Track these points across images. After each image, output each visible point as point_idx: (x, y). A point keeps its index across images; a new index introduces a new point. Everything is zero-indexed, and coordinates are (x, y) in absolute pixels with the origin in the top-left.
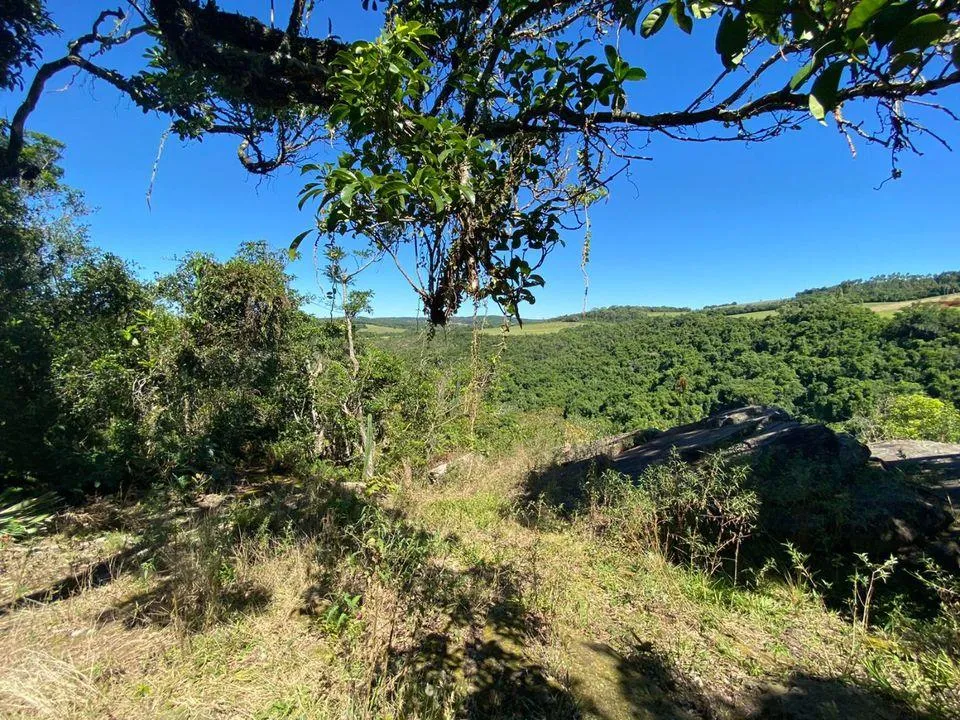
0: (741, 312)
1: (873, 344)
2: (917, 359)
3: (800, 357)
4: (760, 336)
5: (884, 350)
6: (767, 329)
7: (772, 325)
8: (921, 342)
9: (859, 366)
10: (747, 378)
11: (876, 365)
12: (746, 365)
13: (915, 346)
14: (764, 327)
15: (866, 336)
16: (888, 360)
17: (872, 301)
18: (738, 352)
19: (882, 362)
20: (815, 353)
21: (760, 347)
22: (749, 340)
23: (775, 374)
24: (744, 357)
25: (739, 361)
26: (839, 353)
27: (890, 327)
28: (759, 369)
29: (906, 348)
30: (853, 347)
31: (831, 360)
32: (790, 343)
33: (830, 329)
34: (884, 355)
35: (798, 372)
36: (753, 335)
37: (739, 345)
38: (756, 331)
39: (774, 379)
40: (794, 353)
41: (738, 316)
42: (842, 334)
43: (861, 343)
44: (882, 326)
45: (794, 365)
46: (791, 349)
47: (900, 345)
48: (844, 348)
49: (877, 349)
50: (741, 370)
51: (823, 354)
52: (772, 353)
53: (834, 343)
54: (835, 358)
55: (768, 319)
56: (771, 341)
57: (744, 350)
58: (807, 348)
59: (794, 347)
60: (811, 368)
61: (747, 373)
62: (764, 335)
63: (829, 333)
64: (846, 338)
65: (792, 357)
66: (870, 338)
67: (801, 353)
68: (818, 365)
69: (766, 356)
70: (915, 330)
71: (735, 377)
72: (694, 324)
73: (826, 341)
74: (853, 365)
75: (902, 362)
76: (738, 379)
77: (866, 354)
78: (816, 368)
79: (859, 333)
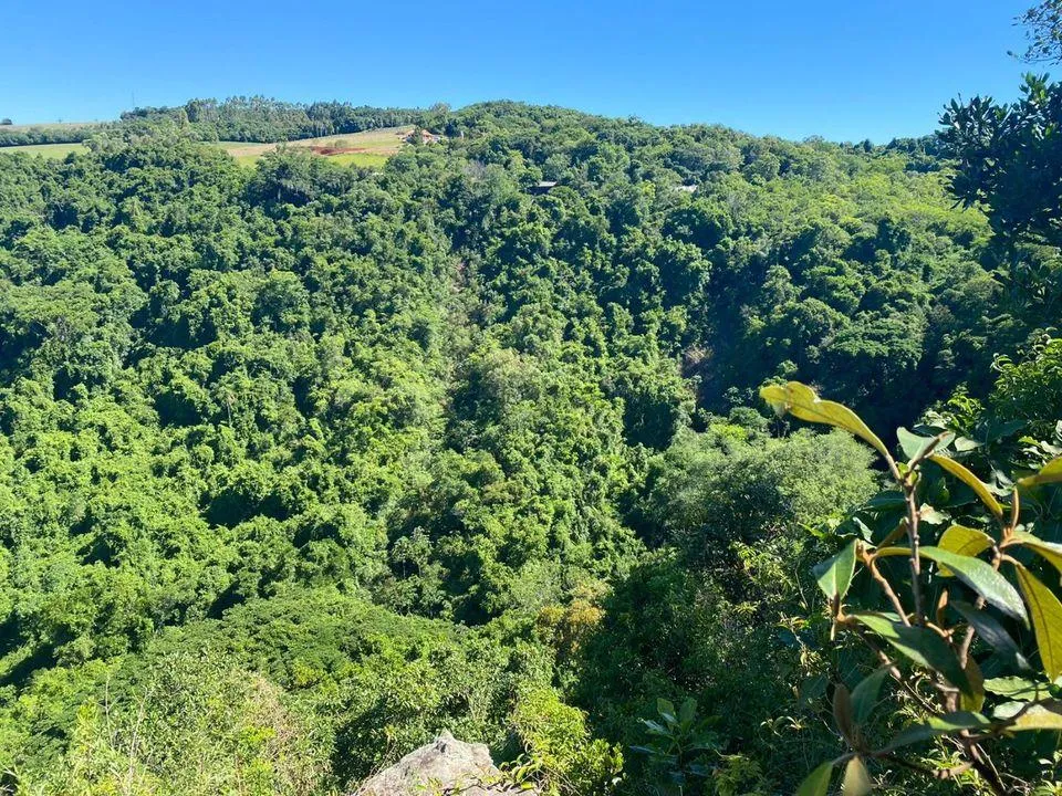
0: (22, 143)
1: (235, 209)
2: (289, 234)
3: (132, 237)
4: (59, 193)
5: (248, 220)
6: (74, 180)
7: (80, 173)
8: (291, 208)
9: (218, 248)
10: (44, 283)
11: (240, 245)
12: (35, 255)
13: (285, 214)
14: (66, 175)
15: (225, 198)
16: (254, 237)
17: (233, 139)
18: (19, 228)
19: (248, 242)
20: (155, 228)
21: (62, 217)
22: (41, 202)
23: (92, 270)
24: (30, 239)
25: (23, 247)
26: (190, 228)
27: (253, 183)
28: (63, 263)
29: (275, 218)
30: (207, 217)
31: (179, 241)
32: (114, 209)
33: (175, 186)
34: (249, 229)
35: (130, 264)
36: (45, 191)
37: (24, 214)
38: (51, 183)
39: (91, 280)
40: (122, 228)
41: (11, 151)
42: (191, 193)
43: (217, 210)
44: (243, 181)
45: (124, 253)
46: (115, 222)
47: (268, 213)
48: (196, 218)
49: (239, 220)
50: (28, 267)
51: (167, 229)
52: (85, 229)
53: (181, 210)
54: (184, 237)
55: (70, 160)
56: (81, 205)
57: (31, 225)
58: (143, 219)
59: (121, 217)
60: (150, 256)
61: (42, 271)
62: (67, 192)
63: (174, 191)
64: (198, 200)
65: (119, 236)
66: (229, 201)
67: (134, 228)
68: (162, 250)
69: (73, 236)
70: (284, 189)
71: (17, 282)
73: (170, 205)
74: (209, 248)
75: (272, 240)
76: (26, 286)
77: (226, 228)
78: (158, 256)
79: (214, 191)
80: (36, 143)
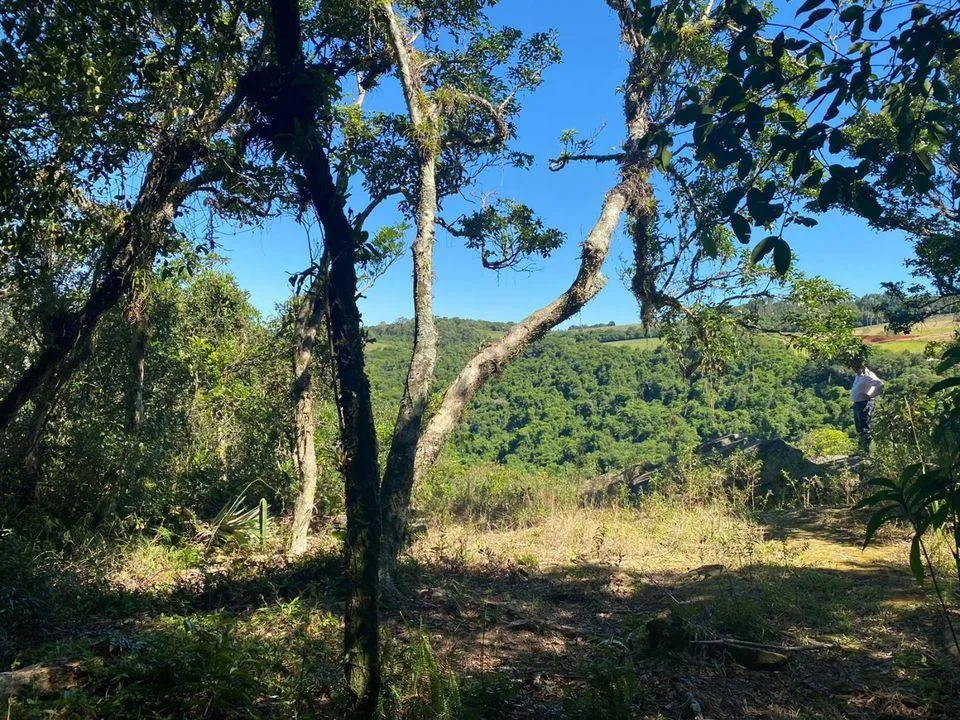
0: (621, 339)
1: (789, 389)
2: (837, 412)
3: (702, 410)
4: (648, 376)
5: (800, 400)
6: (660, 366)
7: (664, 360)
8: (841, 390)
9: (773, 423)
10: (634, 441)
11: (792, 421)
12: (630, 420)
13: (835, 395)
14: (654, 362)
15: (780, 381)
16: (805, 414)
18: (621, 400)
19: (798, 418)
20: (721, 403)
21: (650, 393)
22: (635, 382)
23: (671, 434)
24: (629, 408)
25: (624, 414)
26: (749, 405)
27: (806, 369)
28: (649, 427)
29: (825, 398)
30: (764, 396)
31: (740, 414)
32: (688, 388)
33: (738, 370)
34: (801, 407)
35: (700, 432)
36: (638, 374)
37: (623, 390)
38: (643, 368)
39: (669, 441)
40: (694, 403)
41: (618, 344)
42: (751, 377)
43: (773, 391)
44: (797, 367)
45: (695, 421)
46: (690, 398)
47: (818, 394)
48: (755, 396)
49: (792, 400)
50: (625, 428)
51: (730, 405)
52: (666, 403)
53: (742, 390)
54: (744, 411)
55: (658, 351)
56: (664, 385)
57: (628, 398)
58: (712, 398)
59: (694, 394)
60: (715, 425)
61: (634, 432)
62: (655, 374)
63: (737, 374)
64: (756, 382)
65: (691, 408)
66: (784, 383)
67: (703, 403)
68: (724, 421)
69: (658, 407)
70: (834, 373)
71: (617, 438)
72: (558, 355)
73: (733, 386)
74: (765, 422)
75: (821, 417)
76: (622, 442)
77: (780, 406)
78: (722, 426)
79: (771, 376)
80: (630, 339)
